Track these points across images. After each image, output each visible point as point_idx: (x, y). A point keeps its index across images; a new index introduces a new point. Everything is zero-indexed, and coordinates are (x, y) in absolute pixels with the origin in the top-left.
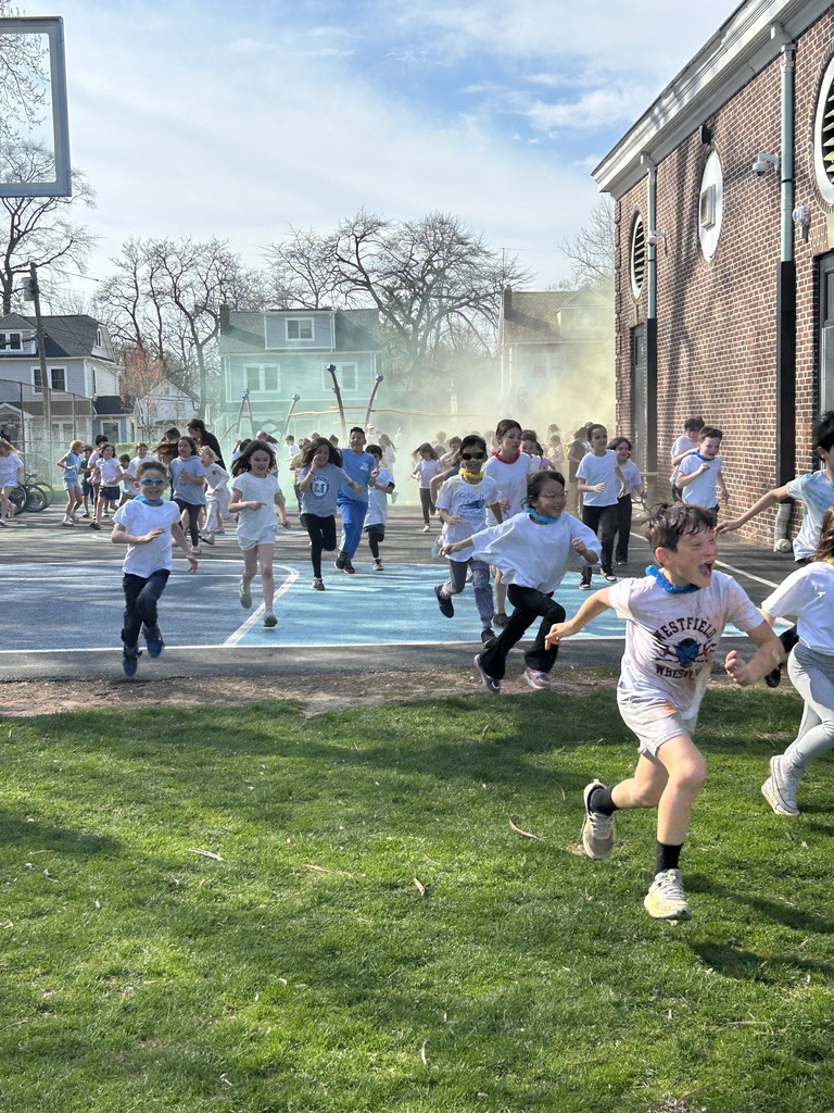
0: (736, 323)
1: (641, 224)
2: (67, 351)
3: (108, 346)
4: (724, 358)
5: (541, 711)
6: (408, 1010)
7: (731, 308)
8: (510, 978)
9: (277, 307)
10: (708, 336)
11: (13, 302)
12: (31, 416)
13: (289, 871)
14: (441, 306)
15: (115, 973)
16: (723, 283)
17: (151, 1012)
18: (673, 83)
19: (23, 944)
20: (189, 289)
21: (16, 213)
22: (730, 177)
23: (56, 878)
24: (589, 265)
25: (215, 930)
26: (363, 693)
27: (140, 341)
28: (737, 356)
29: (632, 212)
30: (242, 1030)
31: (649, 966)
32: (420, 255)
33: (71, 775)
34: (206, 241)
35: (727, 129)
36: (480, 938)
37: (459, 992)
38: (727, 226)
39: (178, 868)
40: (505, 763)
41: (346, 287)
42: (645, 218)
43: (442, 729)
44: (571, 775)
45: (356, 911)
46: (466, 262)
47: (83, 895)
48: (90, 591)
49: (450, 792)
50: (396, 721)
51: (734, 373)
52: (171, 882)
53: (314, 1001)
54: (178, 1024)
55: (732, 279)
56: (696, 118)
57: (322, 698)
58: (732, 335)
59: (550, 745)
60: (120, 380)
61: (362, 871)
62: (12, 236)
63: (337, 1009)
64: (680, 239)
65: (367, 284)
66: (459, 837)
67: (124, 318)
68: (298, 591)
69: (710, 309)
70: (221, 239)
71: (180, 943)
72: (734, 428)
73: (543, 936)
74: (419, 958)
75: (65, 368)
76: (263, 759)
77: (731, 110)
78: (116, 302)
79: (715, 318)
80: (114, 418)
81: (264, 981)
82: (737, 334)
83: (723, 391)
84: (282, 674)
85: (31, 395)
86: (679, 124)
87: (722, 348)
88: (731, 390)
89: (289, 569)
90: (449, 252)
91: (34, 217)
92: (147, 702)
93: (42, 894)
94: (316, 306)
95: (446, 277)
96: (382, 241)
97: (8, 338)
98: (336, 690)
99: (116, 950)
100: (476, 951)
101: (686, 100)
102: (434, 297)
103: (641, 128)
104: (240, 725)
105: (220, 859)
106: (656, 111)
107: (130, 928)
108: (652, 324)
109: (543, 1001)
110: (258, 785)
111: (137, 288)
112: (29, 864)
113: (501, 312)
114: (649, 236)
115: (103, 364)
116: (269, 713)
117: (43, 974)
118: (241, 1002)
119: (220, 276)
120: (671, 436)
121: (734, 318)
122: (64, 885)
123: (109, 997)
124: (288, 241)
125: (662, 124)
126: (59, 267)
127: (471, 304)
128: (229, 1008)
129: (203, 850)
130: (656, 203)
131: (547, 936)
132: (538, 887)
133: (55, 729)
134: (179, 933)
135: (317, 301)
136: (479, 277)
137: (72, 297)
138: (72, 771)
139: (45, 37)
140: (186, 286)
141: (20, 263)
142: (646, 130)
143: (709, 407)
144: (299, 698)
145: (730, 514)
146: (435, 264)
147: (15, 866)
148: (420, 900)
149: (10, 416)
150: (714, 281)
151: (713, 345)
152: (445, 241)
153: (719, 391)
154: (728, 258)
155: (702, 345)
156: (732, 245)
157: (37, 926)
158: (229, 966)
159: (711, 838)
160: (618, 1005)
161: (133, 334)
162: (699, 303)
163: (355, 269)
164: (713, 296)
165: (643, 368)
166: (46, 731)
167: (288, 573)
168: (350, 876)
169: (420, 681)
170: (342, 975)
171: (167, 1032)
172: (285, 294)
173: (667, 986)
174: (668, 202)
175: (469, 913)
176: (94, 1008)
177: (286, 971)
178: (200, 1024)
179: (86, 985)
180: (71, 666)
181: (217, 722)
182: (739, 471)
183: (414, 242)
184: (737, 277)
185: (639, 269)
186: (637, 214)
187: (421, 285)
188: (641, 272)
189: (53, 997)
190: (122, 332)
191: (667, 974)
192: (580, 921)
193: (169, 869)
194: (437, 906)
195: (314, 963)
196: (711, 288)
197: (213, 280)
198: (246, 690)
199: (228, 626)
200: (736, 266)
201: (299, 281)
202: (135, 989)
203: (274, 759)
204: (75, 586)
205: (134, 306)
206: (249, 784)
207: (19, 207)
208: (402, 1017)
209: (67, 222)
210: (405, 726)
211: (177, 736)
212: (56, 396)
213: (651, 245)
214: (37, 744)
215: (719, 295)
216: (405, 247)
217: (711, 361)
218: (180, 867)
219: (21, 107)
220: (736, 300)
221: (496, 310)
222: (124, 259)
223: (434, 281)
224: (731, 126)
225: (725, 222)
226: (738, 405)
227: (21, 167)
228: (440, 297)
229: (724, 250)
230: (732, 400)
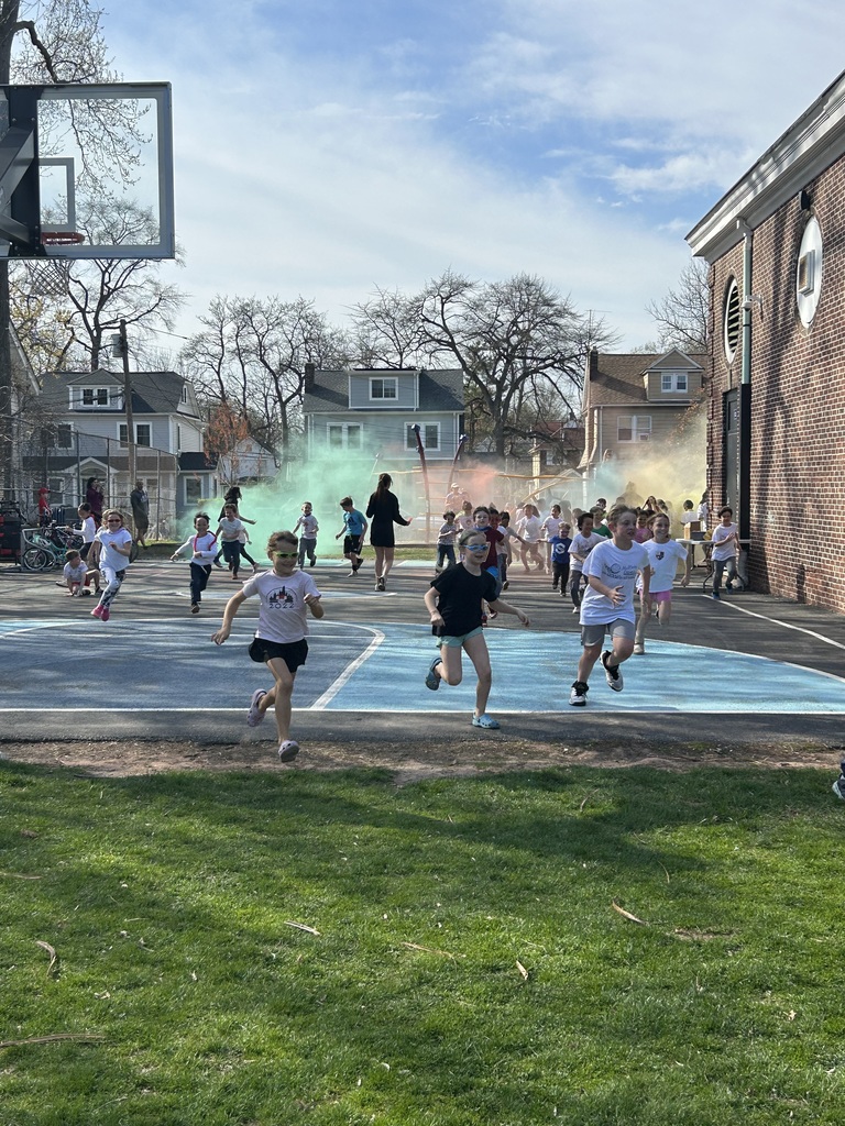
0: (835, 390)
1: (735, 288)
2: (153, 407)
3: (194, 402)
4: (822, 426)
5: (640, 788)
6: (516, 1103)
7: (829, 375)
8: (621, 1072)
9: (361, 366)
10: (805, 403)
11: (102, 358)
12: (117, 471)
13: (387, 948)
14: (525, 368)
15: (214, 1050)
16: (822, 349)
17: (250, 1094)
18: (772, 149)
19: (121, 1016)
20: (275, 348)
21: (106, 270)
22: (830, 243)
23: (152, 947)
24: (677, 328)
25: (313, 1008)
26: (454, 762)
27: (224, 398)
28: (836, 424)
29: (727, 277)
30: (346, 1117)
31: (767, 1064)
32: (505, 316)
33: (164, 840)
34: (293, 300)
35: (828, 196)
36: (589, 1027)
37: (568, 1085)
38: (827, 292)
39: (274, 941)
40: (605, 841)
41: (430, 347)
42: (740, 282)
43: (538, 803)
44: (675, 856)
45: (458, 993)
46: (552, 324)
47: (180, 966)
48: (176, 649)
49: (551, 872)
50: (492, 794)
51: (833, 441)
52: (268, 955)
53: (419, 1088)
54: (280, 1107)
55: (831, 346)
56: (794, 184)
57: (413, 767)
58: (831, 402)
59: (651, 824)
60: (205, 436)
61: (462, 951)
62: (102, 293)
63: (442, 1097)
64: (777, 305)
65: (452, 345)
66: (561, 919)
67: (209, 375)
68: (385, 654)
69: (808, 375)
70: (307, 299)
71: (279, 1022)
72: (832, 496)
73: (653, 1027)
74: (525, 1046)
75: (150, 424)
76: (358, 829)
77: (831, 176)
78: (202, 359)
79: (812, 385)
80: (198, 474)
81: (367, 1064)
82: (836, 401)
83: (820, 458)
84: (372, 740)
85: (118, 450)
86: (778, 189)
87: (820, 415)
88: (830, 458)
89: (374, 631)
90: (534, 313)
91: (124, 275)
92: (237, 766)
93: (137, 964)
94: (400, 365)
95: (531, 338)
96: (468, 302)
97: (95, 393)
98: (426, 758)
99: (215, 1024)
100: (584, 1042)
101: (785, 166)
102: (519, 358)
103: (737, 193)
104: (331, 792)
105: (316, 933)
106: (754, 176)
107: (227, 1003)
108: (747, 389)
109: (657, 1099)
110: (351, 857)
111: (223, 346)
112: (124, 932)
113: (586, 373)
114: (744, 301)
115: (188, 420)
116: (360, 781)
117: (141, 1048)
118: (343, 1086)
119: (305, 335)
120: (764, 504)
121: (833, 385)
122: (160, 955)
123: (209, 1075)
124: (374, 302)
125: (760, 189)
126: (146, 324)
127: (556, 365)
128: (331, 1092)
129: (299, 924)
130: (752, 267)
131: (659, 1029)
132: (646, 976)
133: (146, 791)
134: (277, 1010)
135: (402, 361)
136: (565, 339)
137: (159, 354)
138: (164, 835)
139: (153, 102)
140: (272, 345)
141: (109, 319)
142: (743, 195)
143: (806, 474)
144: (390, 766)
145: (827, 584)
146: (520, 326)
147: (110, 934)
148: (524, 984)
149: (95, 471)
150: (811, 348)
151: (811, 412)
152: (531, 302)
153: (816, 458)
154: (827, 325)
155: (799, 412)
156: (832, 312)
157: (133, 999)
158: (331, 1047)
159: (825, 928)
160: (736, 1105)
161: (217, 391)
162: (796, 369)
163: (440, 329)
164: (811, 361)
165: (735, 434)
166: (136, 793)
167: (373, 635)
168: (450, 956)
169: (512, 752)
170: (444, 1062)
171: (268, 1115)
172: (369, 354)
173: (786, 1086)
174: (764, 268)
175: (575, 1000)
176: (194, 1087)
177: (388, 1056)
178: (302, 1108)
179: (185, 1062)
180: (160, 726)
181: (308, 788)
182: (837, 541)
183: (499, 303)
184: (836, 344)
185: (733, 334)
186: (732, 278)
187: (506, 345)
188: (736, 337)
189: (151, 1073)
190: (207, 389)
191: (786, 1073)
192: (692, 1013)
193: (265, 942)
194: (541, 992)
195: (416, 1047)
196: (809, 354)
197: (299, 338)
198: (338, 756)
199: (316, 689)
200: (835, 333)
201: (383, 341)
202: (234, 1068)
203: (367, 830)
204: (162, 644)
205: (220, 364)
206: (344, 855)
207: (110, 265)
208: (511, 1109)
209: (156, 280)
210: (501, 799)
211: (268, 801)
212: (141, 451)
213: (747, 310)
214: (129, 806)
215: (817, 362)
216: (490, 308)
217: (808, 428)
218: (276, 941)
219: (116, 168)
220: (835, 367)
221: (581, 372)
222: (211, 317)
223: (520, 342)
224: (832, 192)
225: (825, 288)
226: (837, 474)
227: (113, 225)
228: (525, 358)
229: (823, 316)
230: (830, 469)
